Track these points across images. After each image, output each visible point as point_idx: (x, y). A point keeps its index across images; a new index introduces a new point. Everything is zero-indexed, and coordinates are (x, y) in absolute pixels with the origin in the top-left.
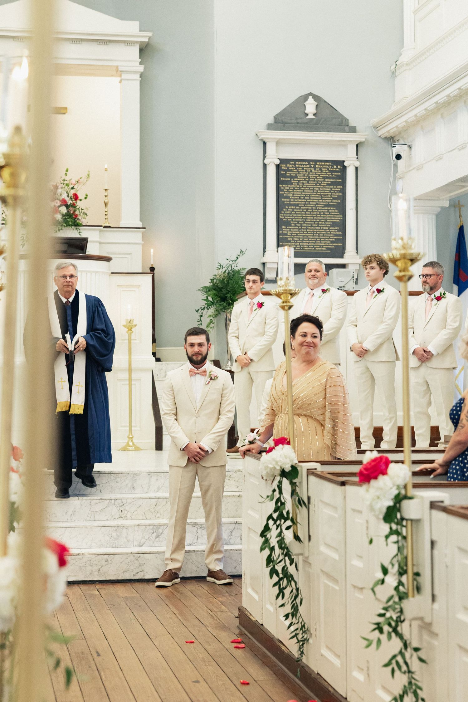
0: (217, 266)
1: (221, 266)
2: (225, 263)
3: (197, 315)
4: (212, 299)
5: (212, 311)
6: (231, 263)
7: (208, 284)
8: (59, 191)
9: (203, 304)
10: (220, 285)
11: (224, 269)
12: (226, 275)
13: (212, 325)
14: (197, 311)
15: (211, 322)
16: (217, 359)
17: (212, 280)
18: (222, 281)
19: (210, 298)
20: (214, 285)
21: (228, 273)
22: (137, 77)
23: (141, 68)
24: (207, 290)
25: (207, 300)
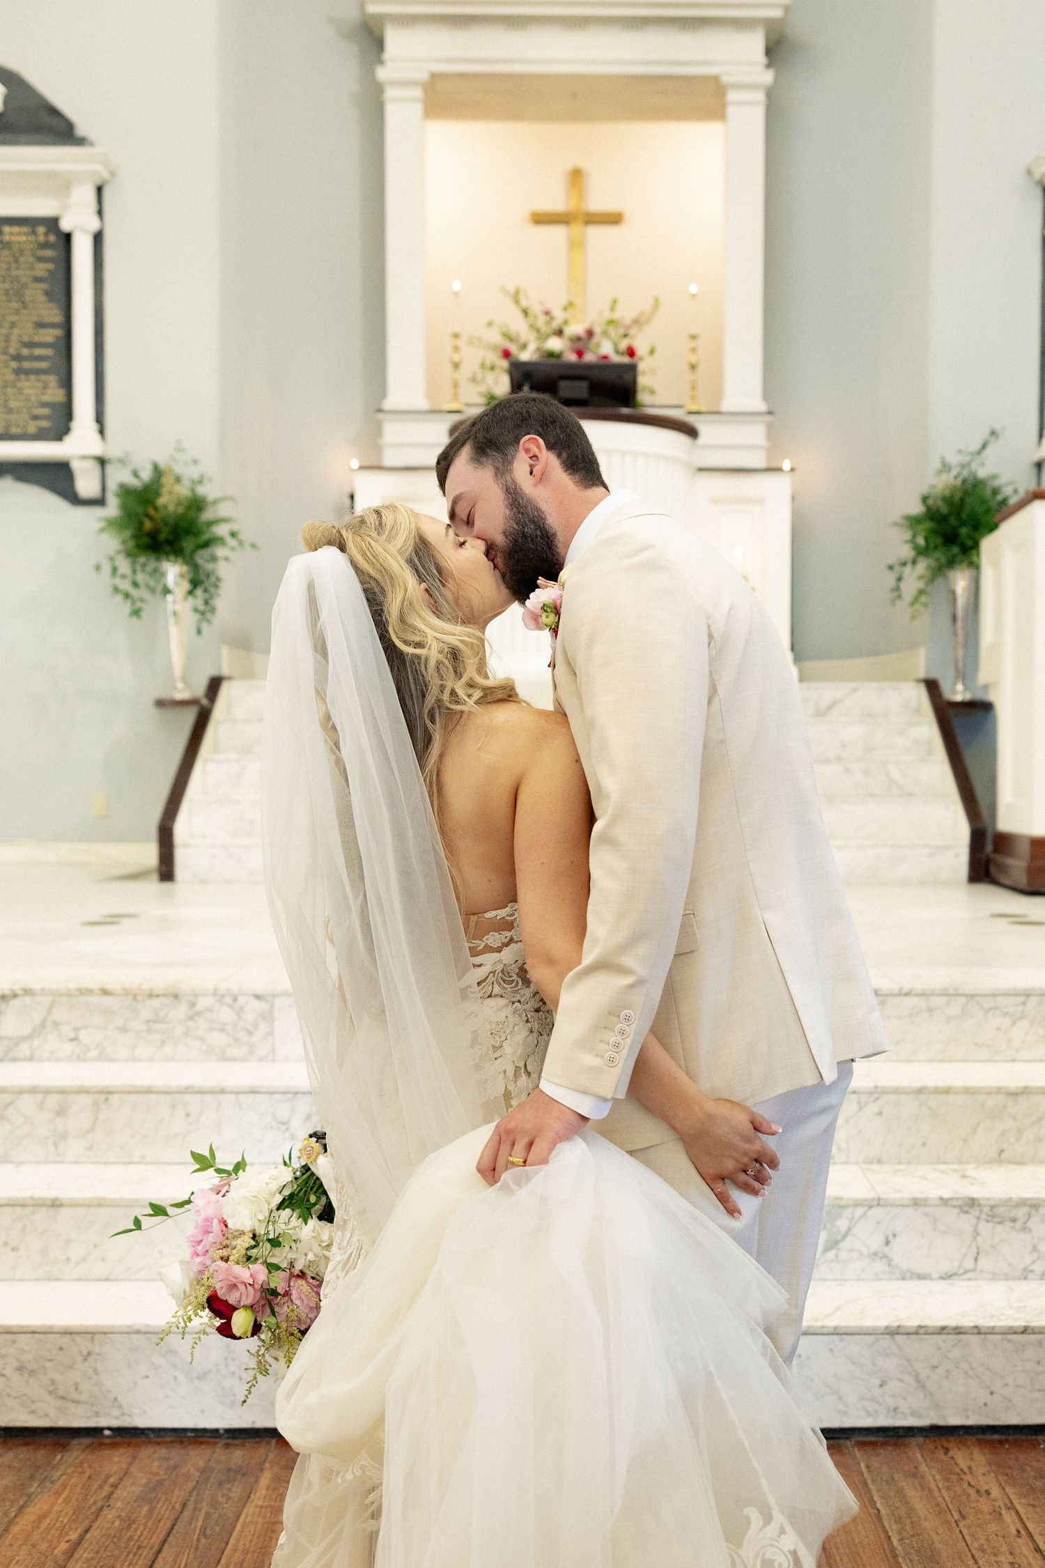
0: (937, 465)
1: (946, 467)
2: (954, 460)
3: (890, 579)
4: (926, 539)
5: (922, 566)
6: (967, 459)
7: (917, 509)
8: (595, 340)
9: (906, 552)
10: (944, 510)
11: (954, 472)
12: (958, 482)
13: (923, 599)
14: (891, 568)
15: (921, 592)
16: (933, 675)
17: (925, 499)
18: (948, 500)
19: (921, 541)
20: (929, 509)
21: (964, 482)
22: (760, 96)
23: (768, 77)
24: (913, 522)
25: (912, 540)
